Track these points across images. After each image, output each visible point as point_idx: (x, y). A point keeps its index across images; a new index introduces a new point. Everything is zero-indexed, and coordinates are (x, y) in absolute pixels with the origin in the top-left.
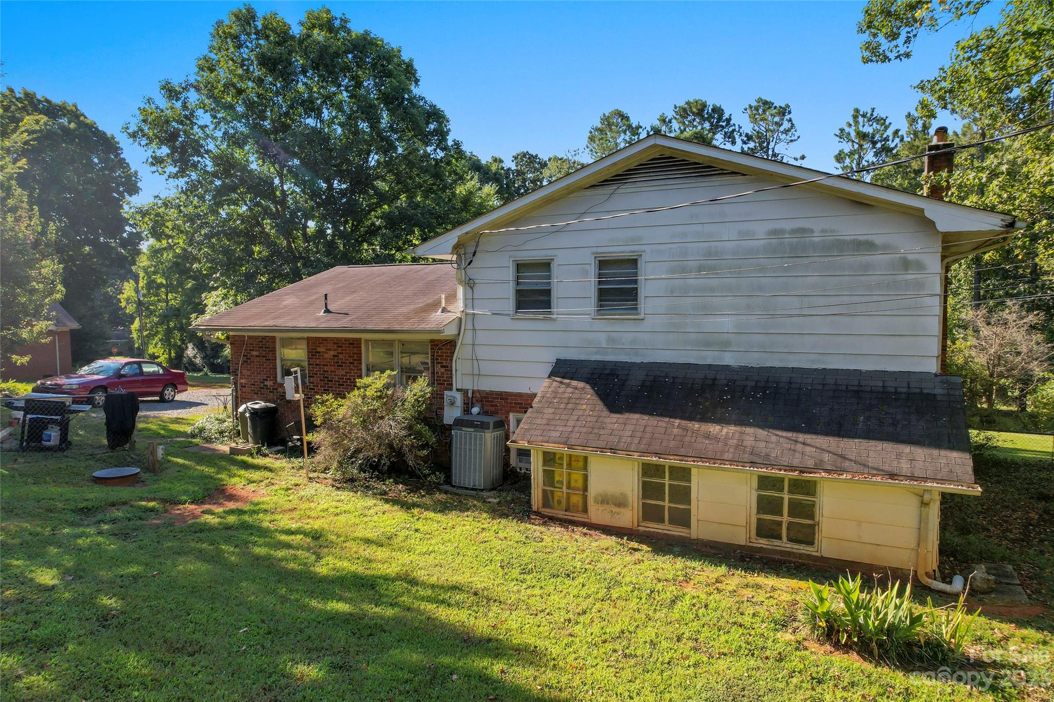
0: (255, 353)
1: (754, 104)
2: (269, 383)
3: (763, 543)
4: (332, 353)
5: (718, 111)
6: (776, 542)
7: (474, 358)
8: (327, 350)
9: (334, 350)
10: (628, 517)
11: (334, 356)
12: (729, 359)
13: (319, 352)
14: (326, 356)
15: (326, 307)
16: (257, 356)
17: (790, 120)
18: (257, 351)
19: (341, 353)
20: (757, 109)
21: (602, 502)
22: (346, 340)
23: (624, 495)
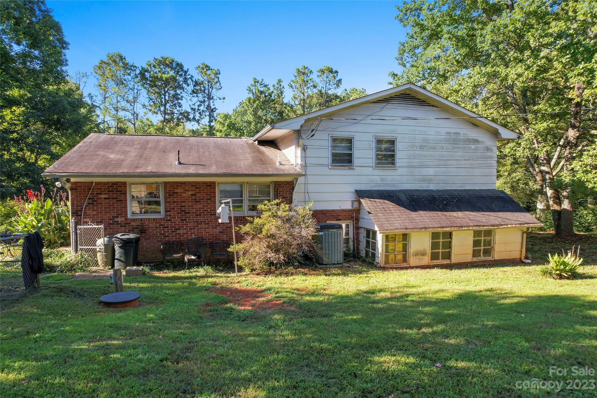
0: (103, 196)
1: (201, 66)
2: (119, 219)
3: (475, 259)
4: (190, 193)
5: (180, 66)
6: (479, 258)
7: (306, 191)
8: (184, 190)
9: (192, 190)
10: (426, 260)
11: (191, 195)
12: (432, 187)
13: (178, 193)
14: (184, 195)
15: (179, 160)
16: (105, 198)
17: (218, 78)
18: (104, 194)
19: (198, 193)
20: (203, 68)
21: (416, 255)
22: (204, 183)
23: (425, 250)
